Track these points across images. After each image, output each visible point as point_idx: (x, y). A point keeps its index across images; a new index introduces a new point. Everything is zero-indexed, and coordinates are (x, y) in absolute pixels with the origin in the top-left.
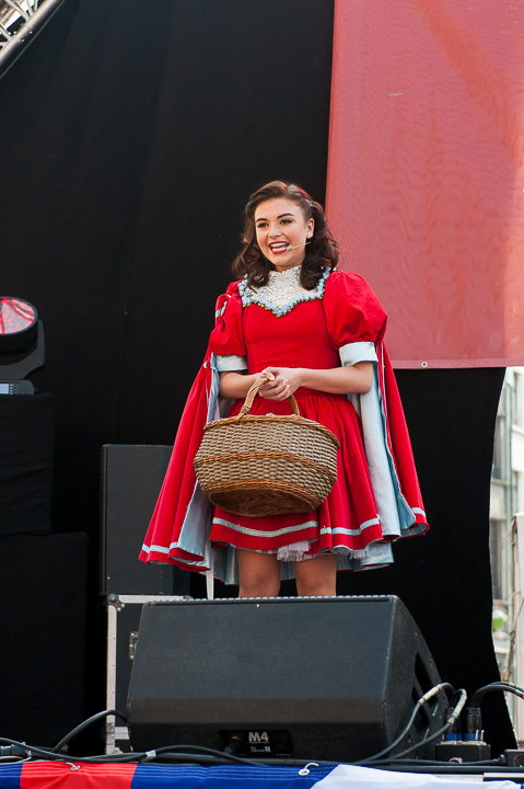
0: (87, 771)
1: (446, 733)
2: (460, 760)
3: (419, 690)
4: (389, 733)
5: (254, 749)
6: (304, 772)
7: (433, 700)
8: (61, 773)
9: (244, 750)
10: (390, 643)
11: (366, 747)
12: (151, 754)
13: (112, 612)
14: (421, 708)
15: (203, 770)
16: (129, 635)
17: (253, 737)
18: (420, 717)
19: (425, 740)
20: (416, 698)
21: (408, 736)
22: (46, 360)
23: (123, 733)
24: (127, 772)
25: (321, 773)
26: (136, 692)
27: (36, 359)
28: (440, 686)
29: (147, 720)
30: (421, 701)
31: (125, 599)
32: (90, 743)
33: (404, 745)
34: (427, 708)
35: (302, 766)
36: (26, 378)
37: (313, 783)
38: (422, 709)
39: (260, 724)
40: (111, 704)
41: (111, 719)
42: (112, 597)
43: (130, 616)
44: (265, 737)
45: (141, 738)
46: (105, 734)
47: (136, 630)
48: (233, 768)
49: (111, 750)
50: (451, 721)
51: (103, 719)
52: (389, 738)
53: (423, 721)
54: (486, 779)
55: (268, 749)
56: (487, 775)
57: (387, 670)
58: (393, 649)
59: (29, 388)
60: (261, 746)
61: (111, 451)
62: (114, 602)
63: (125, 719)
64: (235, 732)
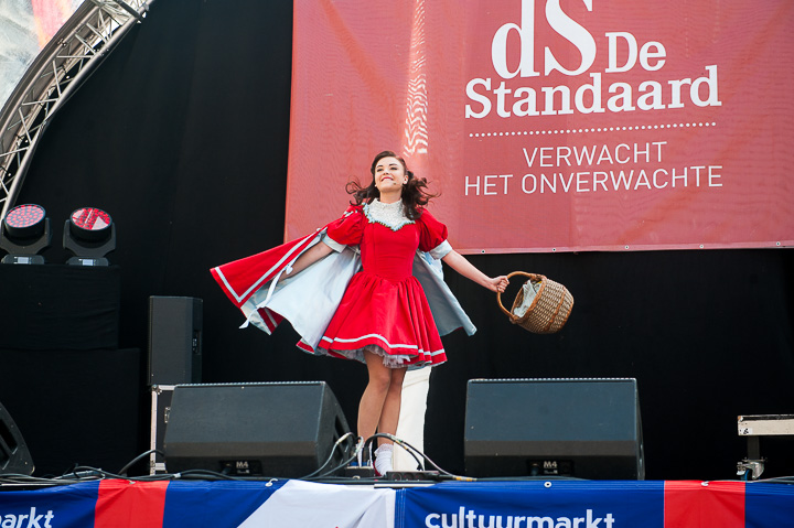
0: (139, 485)
2: (359, 477)
3: (337, 435)
5: (239, 472)
6: (269, 484)
7: (345, 442)
8: (123, 486)
9: (234, 472)
10: (321, 409)
11: (304, 468)
12: (178, 475)
13: (155, 395)
14: (338, 447)
15: (208, 483)
16: (165, 409)
17: (239, 465)
18: (337, 453)
19: (340, 466)
20: (335, 440)
21: (330, 463)
22: (116, 246)
23: (161, 466)
24: (163, 485)
25: (279, 485)
26: (169, 439)
27: (111, 245)
28: (348, 434)
29: (176, 455)
30: (338, 443)
31: (163, 388)
32: (142, 469)
33: (328, 468)
34: (341, 447)
35: (268, 481)
36: (104, 257)
37: (274, 491)
39: (244, 457)
40: (153, 446)
41: (153, 457)
42: (155, 386)
43: (165, 398)
44: (246, 464)
45: (171, 469)
46: (150, 467)
47: (168, 406)
48: (227, 483)
49: (152, 474)
50: (355, 455)
51: (148, 456)
52: (319, 461)
53: (339, 455)
54: (375, 488)
55: (248, 471)
56: (376, 485)
57: (318, 425)
58: (323, 412)
59: (105, 262)
60: (244, 470)
61: (156, 301)
62: (155, 390)
63: (162, 455)
64: (228, 462)
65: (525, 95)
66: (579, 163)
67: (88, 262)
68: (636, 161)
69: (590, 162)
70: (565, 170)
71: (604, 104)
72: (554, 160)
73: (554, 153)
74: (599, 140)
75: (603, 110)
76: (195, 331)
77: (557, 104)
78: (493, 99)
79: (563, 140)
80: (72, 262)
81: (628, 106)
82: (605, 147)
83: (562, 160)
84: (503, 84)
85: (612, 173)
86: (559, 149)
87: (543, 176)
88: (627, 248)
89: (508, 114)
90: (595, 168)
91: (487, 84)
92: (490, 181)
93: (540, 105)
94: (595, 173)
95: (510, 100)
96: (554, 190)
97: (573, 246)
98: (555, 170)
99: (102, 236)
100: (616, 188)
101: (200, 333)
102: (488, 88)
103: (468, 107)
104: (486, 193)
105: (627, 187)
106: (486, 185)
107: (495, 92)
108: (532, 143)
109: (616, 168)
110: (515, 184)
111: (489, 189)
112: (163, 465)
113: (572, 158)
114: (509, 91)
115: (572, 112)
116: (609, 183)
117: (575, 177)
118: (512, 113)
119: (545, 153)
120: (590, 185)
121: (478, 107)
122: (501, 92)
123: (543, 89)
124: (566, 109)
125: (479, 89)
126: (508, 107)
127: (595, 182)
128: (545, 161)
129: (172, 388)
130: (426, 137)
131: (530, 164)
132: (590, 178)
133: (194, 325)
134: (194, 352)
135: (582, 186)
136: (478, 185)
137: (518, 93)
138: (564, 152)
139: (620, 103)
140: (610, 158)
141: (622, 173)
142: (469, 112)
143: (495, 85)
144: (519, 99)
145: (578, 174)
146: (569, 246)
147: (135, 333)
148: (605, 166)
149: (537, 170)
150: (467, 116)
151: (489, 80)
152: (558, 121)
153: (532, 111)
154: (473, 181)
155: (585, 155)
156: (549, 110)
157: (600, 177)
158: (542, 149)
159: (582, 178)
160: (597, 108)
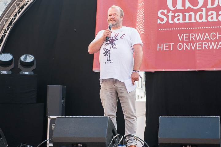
1: (118, 144)
3: (113, 136)
7: (116, 138)
10: (107, 126)
13: (49, 120)
16: (52, 125)
17: (79, 145)
19: (114, 146)
21: (111, 145)
22: (36, 67)
26: (54, 136)
27: (34, 67)
28: (117, 135)
29: (57, 141)
30: (114, 138)
31: (52, 117)
34: (115, 139)
36: (32, 71)
38: (113, 140)
39: (80, 142)
40: (48, 138)
41: (48, 142)
42: (49, 117)
43: (53, 121)
44: (81, 145)
46: (47, 145)
47: (54, 123)
50: (120, 142)
51: (46, 141)
52: (107, 144)
53: (114, 142)
57: (107, 131)
59: (32, 73)
61: (49, 86)
62: (49, 118)
63: (52, 141)
64: (75, 144)
65: (179, 15)
66: (198, 39)
67: (26, 73)
68: (218, 39)
69: (202, 39)
70: (193, 42)
71: (206, 19)
72: (189, 38)
73: (189, 36)
74: (205, 31)
75: (206, 21)
76: (63, 97)
77: (190, 18)
78: (167, 17)
79: (192, 31)
80: (21, 73)
81: (215, 19)
82: (207, 34)
83: (192, 38)
84: (171, 12)
85: (209, 43)
86: (190, 34)
87: (185, 44)
88: (215, 69)
89: (173, 22)
90: (203, 41)
91: (165, 12)
92: (166, 45)
93: (184, 19)
94: (203, 43)
95: (173, 17)
96: (189, 49)
97: (195, 68)
98: (189, 42)
99: (31, 64)
100: (211, 48)
101: (65, 98)
102: (166, 13)
103: (159, 20)
104: (165, 50)
105: (215, 48)
106: (165, 47)
107: (168, 14)
108: (181, 32)
109: (211, 41)
110: (175, 47)
111: (166, 48)
112: (52, 144)
113: (195, 38)
114: (173, 14)
115: (195, 21)
116: (208, 47)
117: (196, 44)
118: (174, 22)
119: (186, 36)
120: (202, 47)
121: (162, 20)
122: (170, 14)
123: (185, 13)
124: (193, 20)
125: (162, 13)
126: (173, 20)
128: (186, 39)
129: (55, 117)
130: (144, 30)
131: (180, 40)
132: (202, 44)
134: (63, 105)
135: (199, 47)
136: (162, 47)
137: (176, 15)
138: (192, 36)
139: (212, 18)
140: (208, 38)
141: (213, 43)
142: (159, 21)
143: (168, 12)
144: (176, 17)
146: (194, 68)
147: (42, 98)
148: (207, 40)
149: (183, 42)
150: (158, 23)
151: (166, 10)
152: (191, 25)
153: (181, 21)
154: (160, 45)
155: (200, 36)
156: (187, 21)
157: (205, 44)
158: (185, 34)
159: (199, 44)
160: (204, 20)
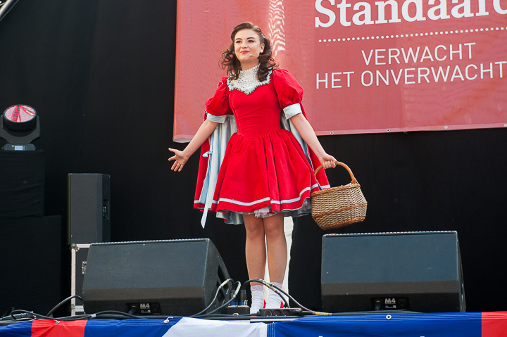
0: (63, 324)
1: (232, 301)
2: (238, 314)
3: (219, 281)
4: (206, 302)
5: (143, 312)
6: (166, 321)
7: (226, 286)
8: (51, 325)
9: (138, 312)
10: (206, 260)
11: (194, 308)
12: (94, 315)
13: (73, 252)
14: (220, 290)
15: (119, 321)
16: (81, 263)
17: (142, 306)
18: (220, 295)
19: (223, 306)
20: (218, 285)
21: (214, 304)
22: (41, 134)
23: (81, 308)
24: (82, 323)
25: (175, 321)
26: (87, 286)
27: (36, 134)
28: (228, 280)
29: (92, 299)
30: (220, 287)
31: (80, 246)
32: (65, 311)
33: (212, 308)
34: (223, 290)
35: (166, 319)
36: (31, 143)
37: (171, 326)
39: (146, 300)
40: (73, 293)
41: (73, 302)
42: (74, 245)
43: (82, 254)
44: (148, 306)
45: (88, 310)
46: (71, 309)
47: (85, 260)
48: (133, 320)
49: (73, 315)
50: (234, 296)
51: (69, 301)
52: (206, 305)
53: (222, 297)
54: (251, 322)
55: (149, 311)
56: (252, 320)
57: (205, 273)
58: (208, 262)
59: (33, 148)
60: (146, 310)
61: (72, 177)
62: (75, 247)
63: (81, 300)
64: (134, 304)
65: (362, 8)
66: (406, 61)
67: (19, 148)
68: (451, 59)
69: (415, 60)
70: (395, 67)
71: (425, 14)
72: (386, 60)
73: (386, 54)
74: (422, 43)
75: (424, 19)
76: (105, 200)
77: (388, 14)
78: (337, 11)
79: (393, 43)
80: (6, 148)
81: (444, 16)
82: (427, 48)
83: (393, 59)
85: (432, 68)
86: (390, 50)
87: (378, 72)
88: (446, 128)
89: (349, 24)
90: (419, 65)
92: (336, 77)
94: (419, 69)
96: (387, 83)
97: (403, 126)
98: (388, 67)
99: (28, 126)
100: (436, 80)
101: (109, 202)
102: (333, 3)
103: (317, 19)
104: (333, 87)
105: (445, 79)
106: (333, 80)
107: (338, 6)
108: (368, 46)
109: (436, 65)
110: (355, 79)
111: (336, 83)
112: (82, 307)
113: (401, 57)
114: (349, 5)
115: (400, 21)
116: (431, 77)
117: (403, 72)
118: (352, 23)
119: (379, 54)
120: (416, 79)
121: (325, 19)
122: (343, 6)
123: (377, 3)
124: (395, 19)
125: (326, 4)
126: (349, 18)
127: (420, 76)
128: (380, 60)
129: (87, 246)
130: (284, 44)
131: (367, 63)
132: (416, 73)
133: (103, 196)
134: (104, 217)
135: (409, 79)
136: (326, 81)
137: (356, 7)
138: (394, 53)
139: (437, 12)
140: (430, 57)
141: (441, 69)
142: (318, 23)
144: (357, 11)
145: (406, 70)
146: (400, 127)
147: (57, 202)
148: (427, 63)
149: (373, 67)
150: (317, 26)
152: (389, 28)
153: (368, 21)
154: (322, 77)
155: (411, 55)
156: (381, 20)
157: (424, 72)
158: (377, 51)
159: (409, 73)
160: (419, 17)
